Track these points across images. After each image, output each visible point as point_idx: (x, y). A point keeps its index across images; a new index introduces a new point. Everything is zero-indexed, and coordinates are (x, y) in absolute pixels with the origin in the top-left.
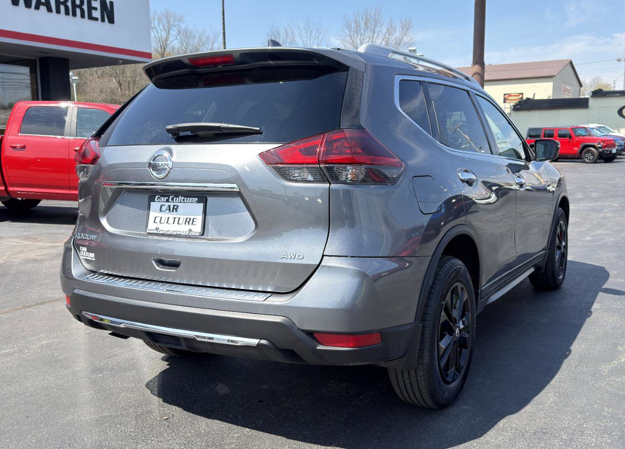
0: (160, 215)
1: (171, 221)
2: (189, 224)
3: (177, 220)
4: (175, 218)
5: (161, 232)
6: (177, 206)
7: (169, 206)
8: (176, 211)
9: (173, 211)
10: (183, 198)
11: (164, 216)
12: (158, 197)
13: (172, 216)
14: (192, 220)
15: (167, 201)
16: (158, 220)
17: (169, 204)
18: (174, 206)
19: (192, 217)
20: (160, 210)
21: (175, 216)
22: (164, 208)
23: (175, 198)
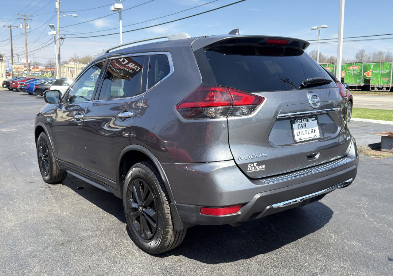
0: (299, 130)
1: (305, 133)
2: (313, 132)
3: (307, 131)
4: (306, 131)
5: (304, 140)
6: (306, 124)
7: (302, 125)
8: (306, 127)
9: (304, 127)
10: (308, 119)
11: (301, 130)
12: (297, 121)
13: (304, 130)
14: (314, 130)
15: (301, 122)
16: (298, 133)
17: (302, 123)
18: (304, 124)
19: (313, 129)
20: (298, 128)
21: (306, 130)
22: (299, 127)
23: (305, 120)
